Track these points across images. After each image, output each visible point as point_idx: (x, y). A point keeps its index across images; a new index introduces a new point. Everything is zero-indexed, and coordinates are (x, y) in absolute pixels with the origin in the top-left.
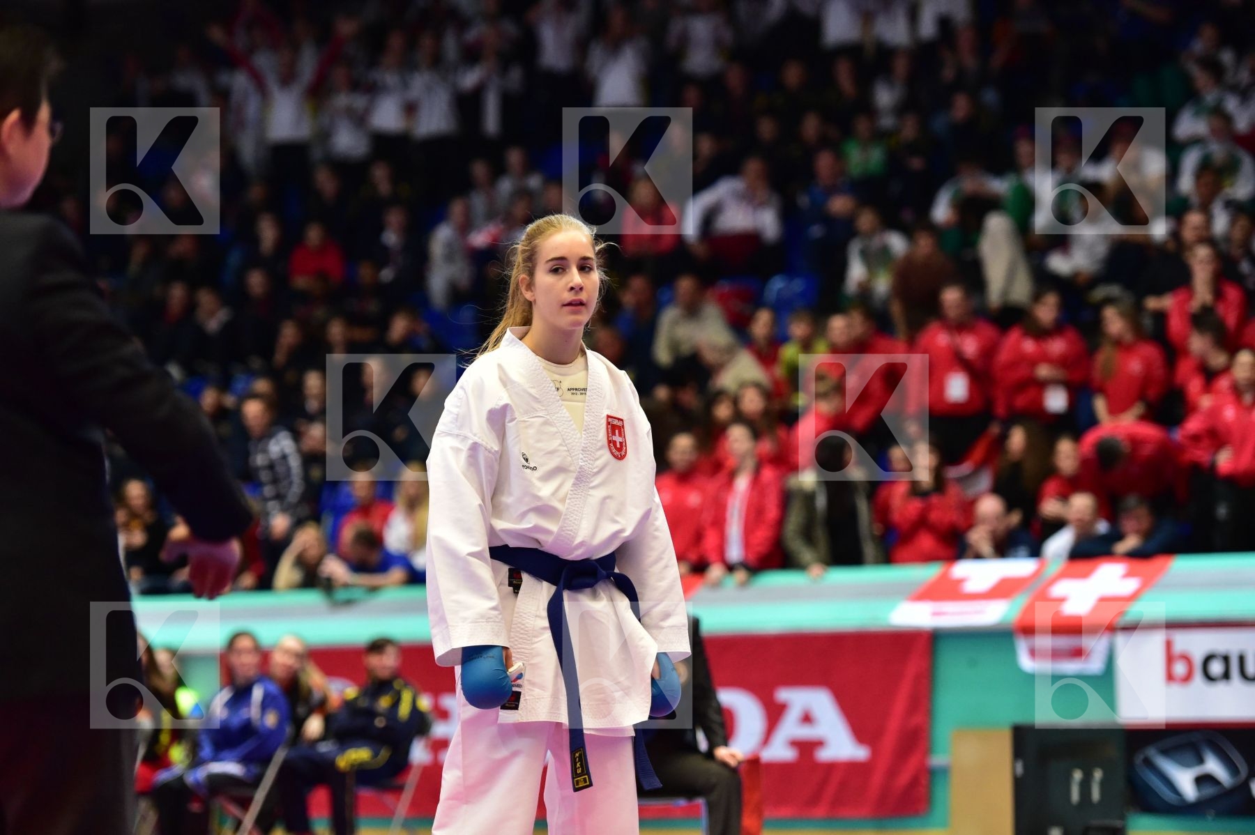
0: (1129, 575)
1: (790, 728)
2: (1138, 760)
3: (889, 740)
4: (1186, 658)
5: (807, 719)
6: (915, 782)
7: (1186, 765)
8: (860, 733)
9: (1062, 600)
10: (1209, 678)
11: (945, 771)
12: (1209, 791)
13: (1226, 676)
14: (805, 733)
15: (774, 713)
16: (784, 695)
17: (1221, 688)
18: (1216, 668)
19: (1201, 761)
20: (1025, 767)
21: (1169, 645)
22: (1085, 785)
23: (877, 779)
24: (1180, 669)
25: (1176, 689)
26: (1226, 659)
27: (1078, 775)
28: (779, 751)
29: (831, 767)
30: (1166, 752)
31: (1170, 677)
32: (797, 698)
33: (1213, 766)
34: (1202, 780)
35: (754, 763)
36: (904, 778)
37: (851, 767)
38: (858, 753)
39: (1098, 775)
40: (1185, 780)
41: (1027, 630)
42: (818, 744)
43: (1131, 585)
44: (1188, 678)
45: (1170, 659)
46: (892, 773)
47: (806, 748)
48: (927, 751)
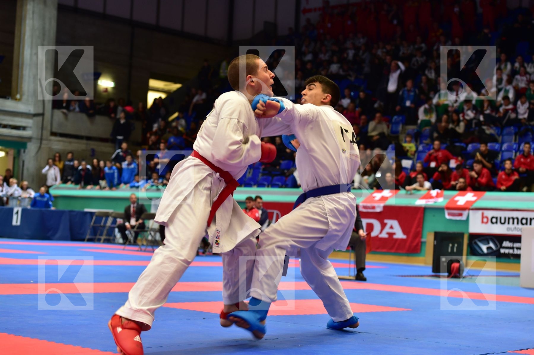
0: (474, 196)
1: (387, 229)
2: (473, 242)
3: (411, 234)
4: (487, 218)
5: (391, 227)
6: (417, 245)
7: (485, 244)
8: (404, 232)
9: (457, 201)
10: (492, 223)
11: (425, 242)
12: (490, 251)
13: (496, 222)
14: (391, 231)
15: (383, 226)
16: (386, 221)
17: (495, 225)
18: (494, 220)
19: (489, 243)
20: (437, 242)
21: (483, 214)
22: (452, 248)
23: (408, 244)
24: (485, 220)
25: (484, 225)
26: (497, 218)
27: (451, 245)
28: (384, 235)
29: (397, 240)
30: (480, 241)
31: (483, 222)
32: (389, 222)
33: (491, 245)
34: (488, 248)
35: (377, 237)
36: (415, 244)
37: (402, 240)
38: (404, 237)
39: (456, 245)
40: (484, 248)
41: (448, 208)
42: (394, 234)
43: (474, 199)
44: (487, 223)
45: (483, 217)
46: (412, 242)
47: (391, 235)
48: (421, 237)
